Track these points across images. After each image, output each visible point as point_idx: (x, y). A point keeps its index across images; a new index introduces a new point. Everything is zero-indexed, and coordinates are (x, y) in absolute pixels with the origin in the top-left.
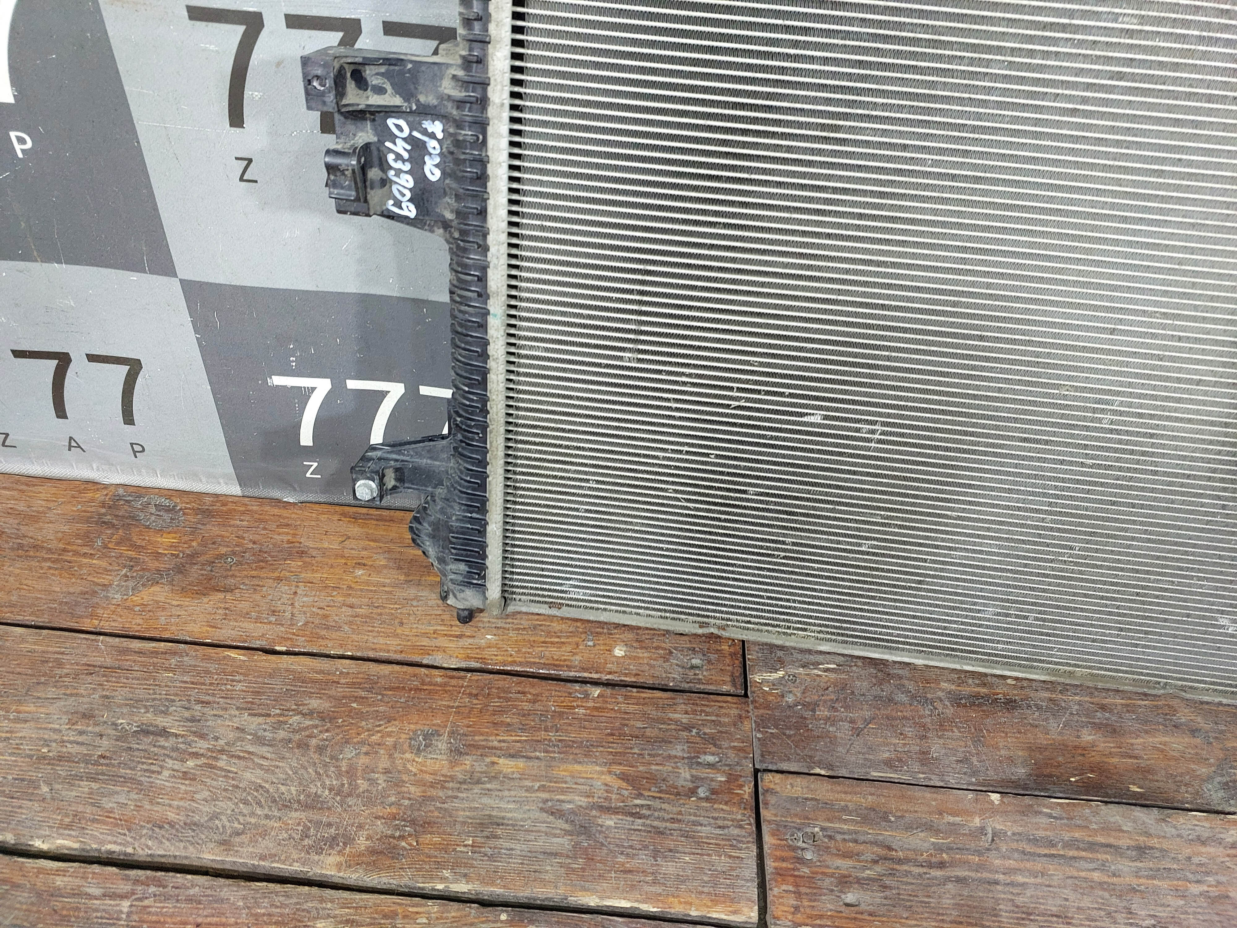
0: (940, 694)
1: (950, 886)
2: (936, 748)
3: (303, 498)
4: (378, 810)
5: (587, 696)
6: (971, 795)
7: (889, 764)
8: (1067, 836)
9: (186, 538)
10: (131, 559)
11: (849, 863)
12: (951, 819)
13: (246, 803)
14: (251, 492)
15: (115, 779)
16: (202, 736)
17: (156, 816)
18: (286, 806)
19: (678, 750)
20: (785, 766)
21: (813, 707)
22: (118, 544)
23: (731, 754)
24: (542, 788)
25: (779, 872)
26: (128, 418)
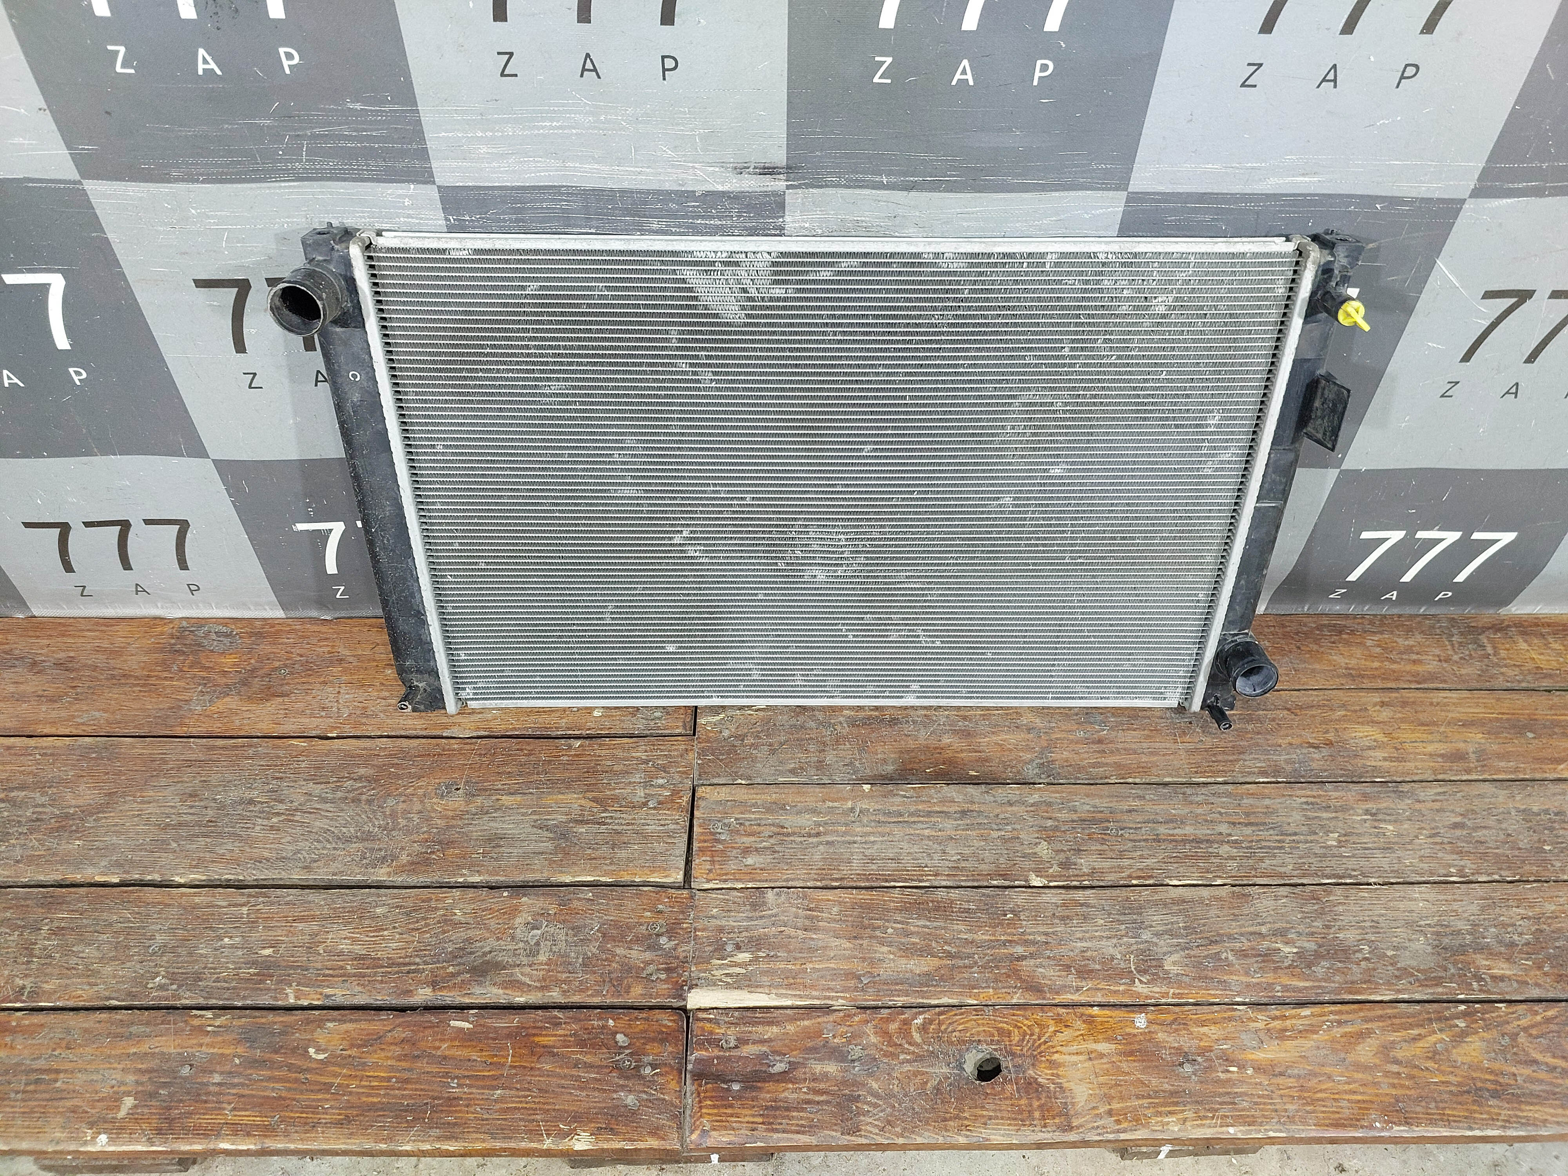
0: (841, 719)
1: (821, 847)
2: (830, 757)
3: (336, 616)
4: (415, 837)
5: (570, 747)
6: (849, 787)
7: (793, 772)
8: (913, 809)
9: (245, 657)
10: (204, 678)
11: (752, 839)
12: (831, 804)
13: (319, 841)
14: (293, 614)
15: (220, 835)
16: (281, 801)
17: (256, 855)
18: (348, 840)
19: (637, 778)
20: (715, 781)
21: (742, 738)
22: (190, 667)
23: (676, 776)
24: (534, 813)
25: (701, 850)
26: (183, 564)
